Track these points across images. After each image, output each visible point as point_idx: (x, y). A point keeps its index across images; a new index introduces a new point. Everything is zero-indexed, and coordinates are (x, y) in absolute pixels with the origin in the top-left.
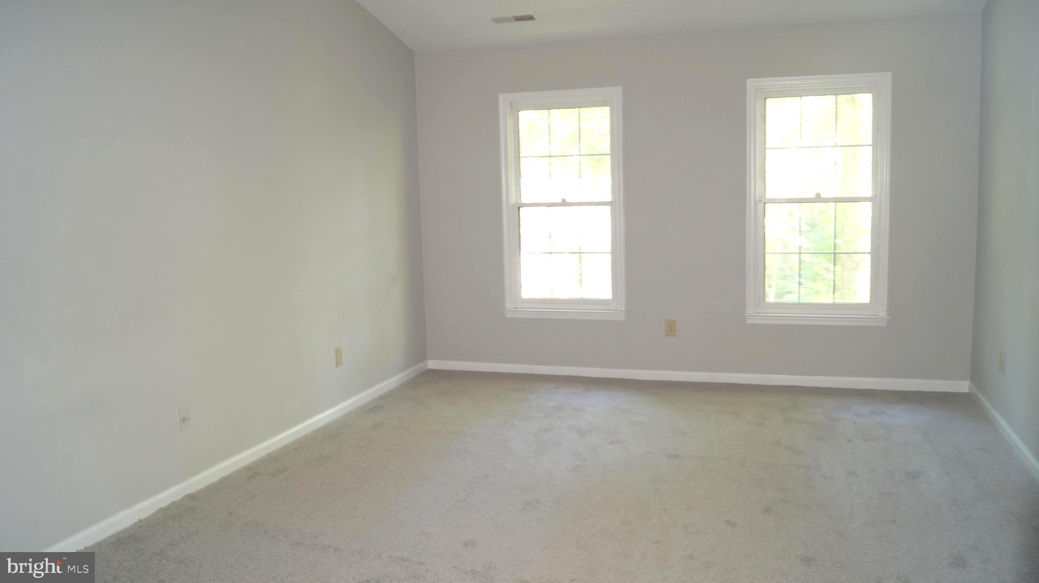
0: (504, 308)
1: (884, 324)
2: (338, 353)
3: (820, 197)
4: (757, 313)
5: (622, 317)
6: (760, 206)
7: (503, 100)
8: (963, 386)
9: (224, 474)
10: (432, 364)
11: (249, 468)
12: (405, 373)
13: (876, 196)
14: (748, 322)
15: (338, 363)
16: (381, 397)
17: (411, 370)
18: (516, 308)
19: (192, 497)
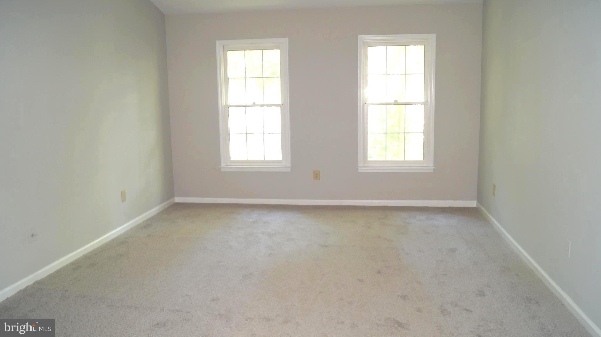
0: (221, 166)
1: (432, 171)
2: (123, 194)
3: (397, 102)
4: (364, 166)
5: (289, 170)
6: (365, 106)
7: (219, 44)
8: (473, 204)
9: (59, 267)
10: (178, 200)
11: (72, 264)
12: (161, 206)
13: (428, 101)
14: (359, 171)
15: (123, 199)
16: (148, 220)
17: (166, 203)
18: (227, 166)
19: (39, 283)
